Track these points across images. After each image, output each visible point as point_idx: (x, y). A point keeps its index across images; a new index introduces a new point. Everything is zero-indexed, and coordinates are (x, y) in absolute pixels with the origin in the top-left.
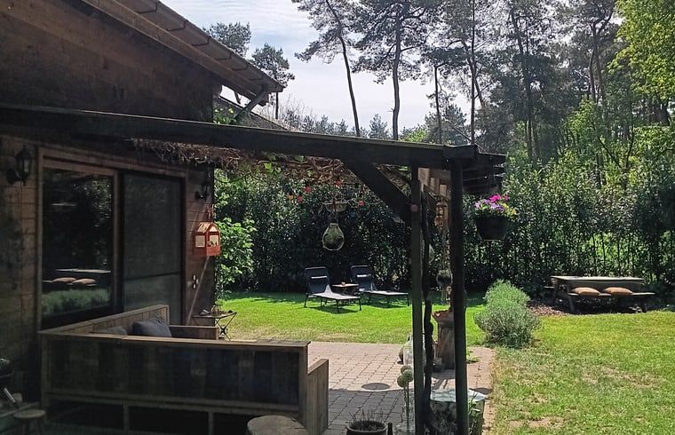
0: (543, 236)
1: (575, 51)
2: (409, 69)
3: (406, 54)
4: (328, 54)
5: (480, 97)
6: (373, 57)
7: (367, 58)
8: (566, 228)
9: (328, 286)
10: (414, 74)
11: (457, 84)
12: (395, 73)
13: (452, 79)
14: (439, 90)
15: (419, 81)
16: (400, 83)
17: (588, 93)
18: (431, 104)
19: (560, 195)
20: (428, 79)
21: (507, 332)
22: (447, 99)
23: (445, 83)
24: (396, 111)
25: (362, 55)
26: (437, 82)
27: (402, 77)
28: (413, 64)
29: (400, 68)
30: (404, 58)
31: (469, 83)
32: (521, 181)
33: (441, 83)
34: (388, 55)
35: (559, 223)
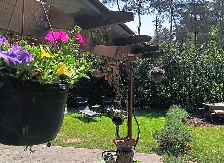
0: (198, 82)
1: (215, 4)
2: (145, 10)
3: (144, 4)
4: (111, 4)
5: (175, 21)
6: (130, 5)
7: (128, 5)
8: (210, 78)
9: (87, 106)
10: (147, 12)
11: (165, 16)
12: (139, 12)
13: (163, 14)
14: (157, 18)
15: (149, 15)
16: (141, 16)
17: (220, 21)
18: (154, 25)
19: (207, 62)
20: (152, 14)
21: (171, 144)
22: (161, 22)
23: (160, 15)
24: (139, 28)
25: (125, 4)
26: (156, 15)
27: (142, 14)
28: (147, 8)
29: (141, 10)
30: (143, 5)
31: (170, 15)
32: (188, 55)
33: (158, 15)
34: (136, 4)
35: (207, 75)
